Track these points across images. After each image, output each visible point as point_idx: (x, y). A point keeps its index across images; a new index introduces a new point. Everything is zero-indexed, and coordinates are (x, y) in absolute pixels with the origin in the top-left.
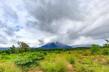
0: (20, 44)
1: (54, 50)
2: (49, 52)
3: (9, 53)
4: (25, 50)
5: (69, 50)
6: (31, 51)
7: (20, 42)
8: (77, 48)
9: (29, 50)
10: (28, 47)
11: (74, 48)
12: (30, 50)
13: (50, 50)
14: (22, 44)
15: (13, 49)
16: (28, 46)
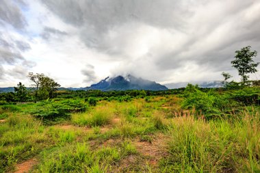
0: (37, 80)
1: (122, 94)
3: (13, 101)
4: (50, 94)
5: (159, 94)
6: (67, 96)
7: (35, 74)
8: (179, 89)
9: (59, 94)
10: (58, 87)
11: (172, 90)
12: (64, 93)
13: (113, 93)
14: (40, 79)
15: (21, 92)
16: (56, 84)
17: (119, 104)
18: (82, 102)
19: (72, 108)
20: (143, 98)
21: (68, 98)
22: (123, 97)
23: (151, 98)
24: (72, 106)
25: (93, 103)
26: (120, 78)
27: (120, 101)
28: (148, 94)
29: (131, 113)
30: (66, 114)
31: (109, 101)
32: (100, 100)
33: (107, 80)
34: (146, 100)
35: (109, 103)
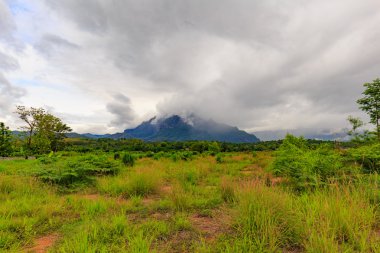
0: (31, 119)
1: (179, 148)
4: (53, 144)
5: (243, 150)
6: (81, 148)
7: (28, 109)
9: (69, 144)
10: (66, 132)
11: (266, 144)
12: (76, 143)
13: (163, 145)
14: (37, 118)
16: (65, 128)
17: (172, 165)
18: (109, 158)
19: (98, 169)
20: (213, 155)
21: (84, 151)
22: (181, 154)
23: (227, 156)
24: (98, 165)
25: (128, 161)
26: (176, 119)
27: (175, 159)
28: (225, 149)
29: (189, 179)
30: (88, 177)
31: (156, 159)
32: (141, 157)
33: (152, 123)
34: (218, 160)
35: (155, 162)
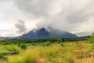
1: (45, 41)
2: (33, 45)
5: (71, 41)
6: (5, 43)
8: (86, 37)
11: (80, 38)
12: (3, 41)
13: (38, 40)
17: (42, 48)
18: (16, 47)
19: (9, 52)
20: (59, 43)
21: (6, 44)
22: (45, 43)
23: (65, 44)
24: (9, 50)
25: (24, 48)
26: (43, 30)
27: (43, 46)
28: (63, 40)
30: (4, 56)
31: (36, 46)
32: (29, 46)
33: (34, 31)
34: (62, 45)
35: (35, 47)
